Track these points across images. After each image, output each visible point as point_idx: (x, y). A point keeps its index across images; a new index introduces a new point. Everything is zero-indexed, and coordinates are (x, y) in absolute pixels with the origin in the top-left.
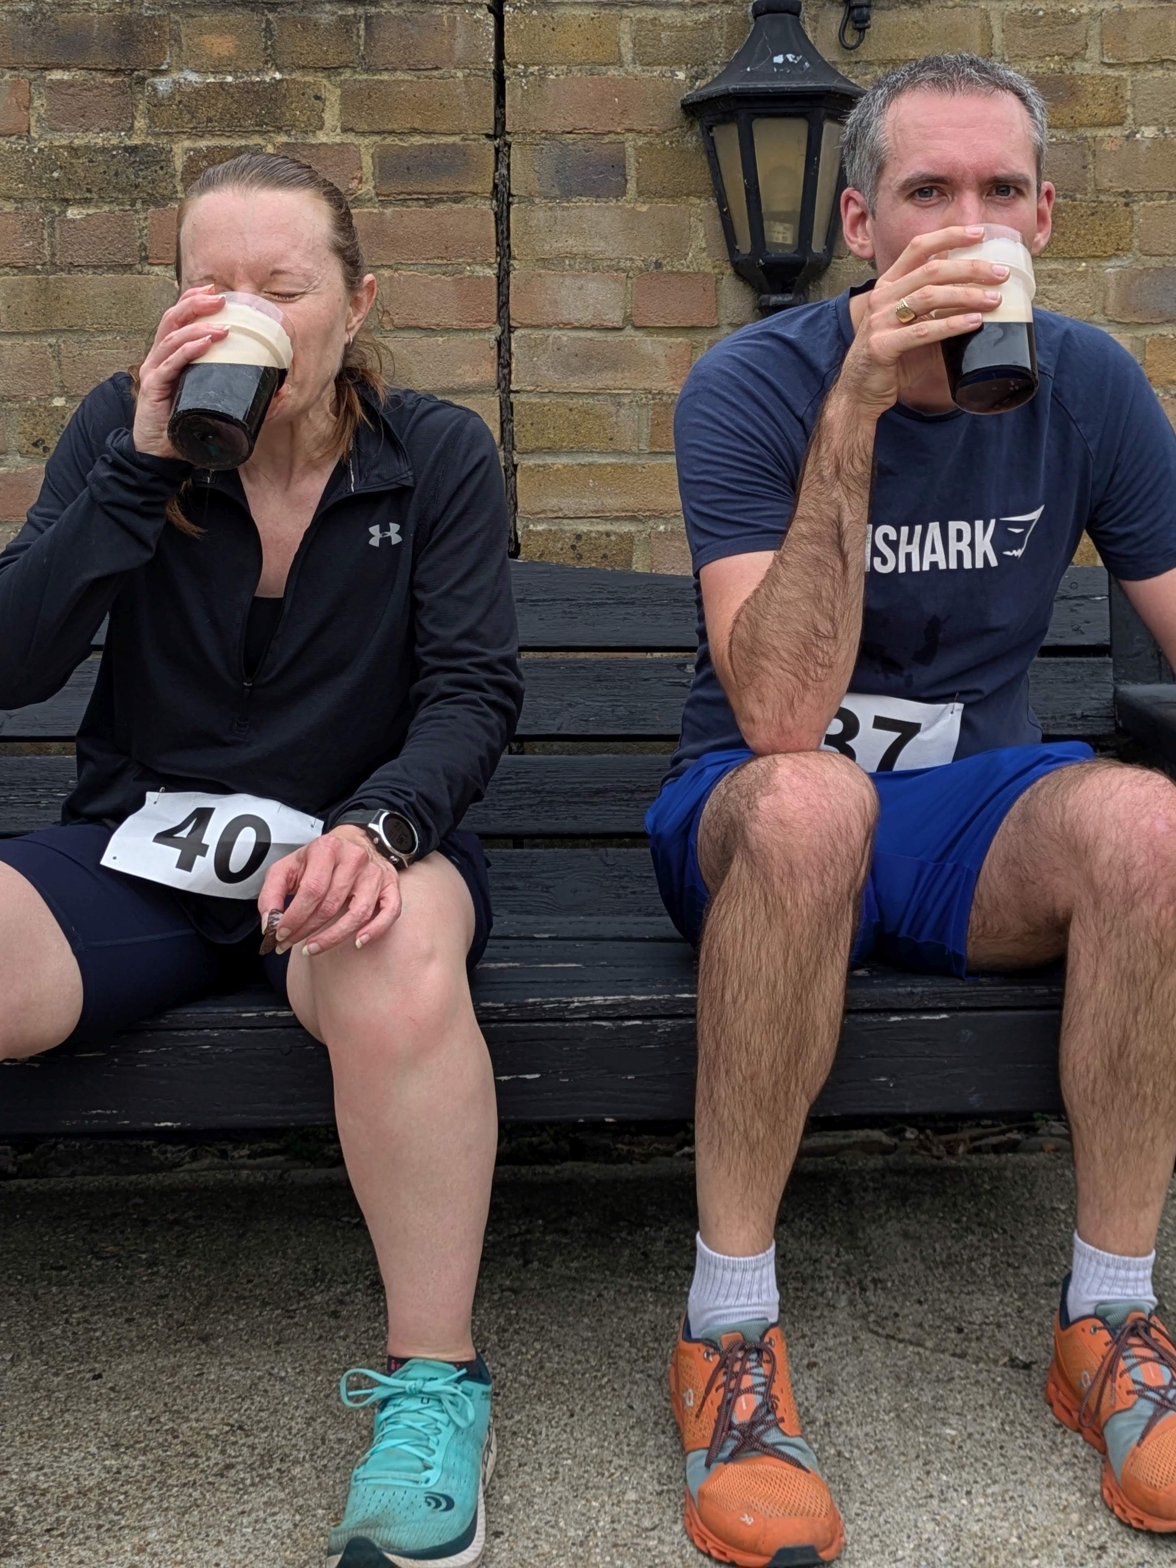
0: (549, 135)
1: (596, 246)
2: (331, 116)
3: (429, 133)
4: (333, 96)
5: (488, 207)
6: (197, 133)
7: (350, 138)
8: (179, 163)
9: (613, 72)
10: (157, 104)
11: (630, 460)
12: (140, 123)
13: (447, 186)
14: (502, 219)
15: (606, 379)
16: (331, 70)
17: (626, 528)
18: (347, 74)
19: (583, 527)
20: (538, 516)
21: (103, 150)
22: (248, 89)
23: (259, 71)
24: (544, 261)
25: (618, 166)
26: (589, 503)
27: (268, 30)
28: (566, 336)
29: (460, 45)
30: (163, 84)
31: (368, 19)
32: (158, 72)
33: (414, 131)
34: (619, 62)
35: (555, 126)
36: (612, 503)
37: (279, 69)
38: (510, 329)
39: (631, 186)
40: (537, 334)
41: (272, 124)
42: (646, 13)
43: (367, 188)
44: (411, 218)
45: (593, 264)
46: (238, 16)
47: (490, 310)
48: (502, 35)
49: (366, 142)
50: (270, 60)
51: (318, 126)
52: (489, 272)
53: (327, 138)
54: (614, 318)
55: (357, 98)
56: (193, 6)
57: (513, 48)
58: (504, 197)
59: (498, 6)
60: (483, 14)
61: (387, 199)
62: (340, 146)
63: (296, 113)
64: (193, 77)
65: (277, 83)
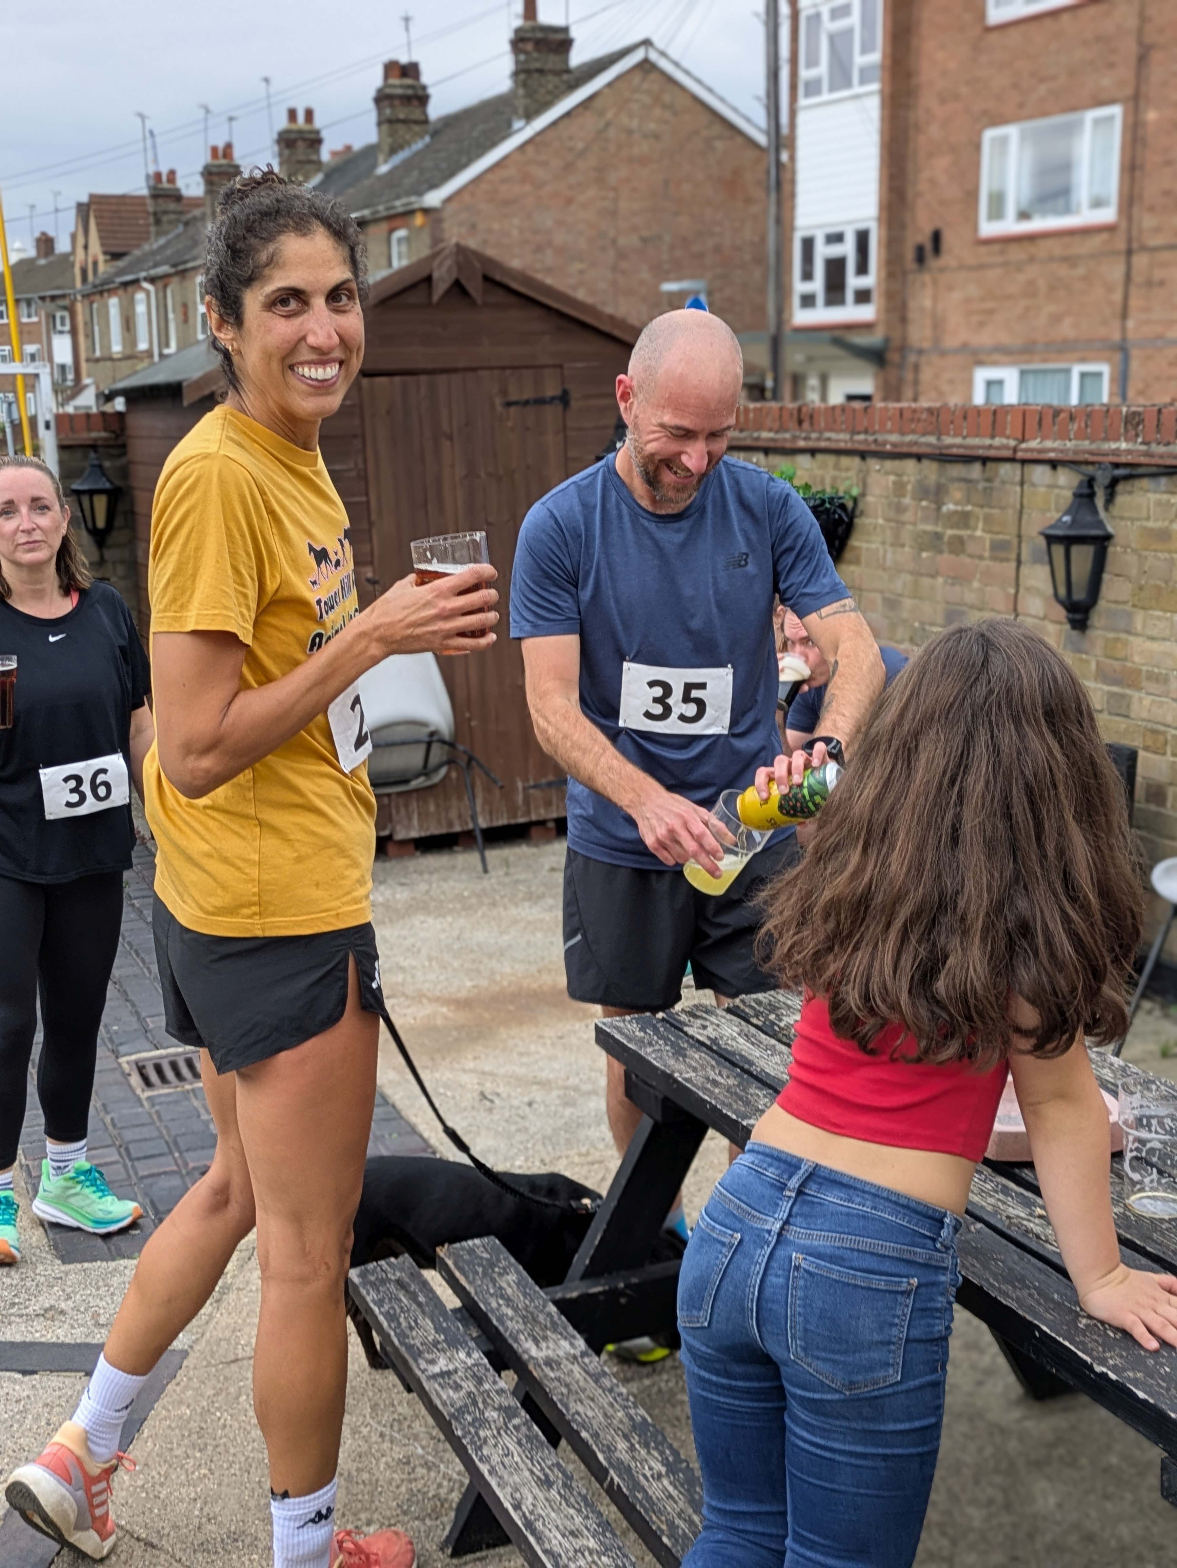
0: (1028, 538)
2: (980, 525)
3: (1002, 534)
4: (982, 517)
5: (1015, 565)
7: (984, 535)
8: (946, 539)
10: (943, 516)
12: (940, 523)
13: (1006, 555)
14: (1018, 569)
16: (982, 507)
18: (985, 509)
22: (963, 512)
23: (966, 506)
24: (1026, 589)
27: (968, 491)
29: (1012, 500)
30: (945, 508)
31: (991, 488)
32: (944, 504)
33: (999, 533)
35: (1033, 534)
37: (971, 505)
39: (1039, 562)
41: (966, 526)
42: (1057, 491)
43: (987, 554)
44: (997, 567)
45: (1038, 592)
46: (963, 485)
47: (1011, 606)
48: (1022, 497)
49: (988, 537)
50: (968, 502)
51: (975, 528)
52: (1012, 591)
53: (979, 533)
54: (1041, 614)
55: (988, 519)
56: (953, 480)
57: (1025, 502)
58: (1019, 562)
59: (1022, 483)
60: (1018, 489)
61: (993, 558)
62: (980, 538)
63: (972, 522)
64: (952, 507)
65: (969, 511)
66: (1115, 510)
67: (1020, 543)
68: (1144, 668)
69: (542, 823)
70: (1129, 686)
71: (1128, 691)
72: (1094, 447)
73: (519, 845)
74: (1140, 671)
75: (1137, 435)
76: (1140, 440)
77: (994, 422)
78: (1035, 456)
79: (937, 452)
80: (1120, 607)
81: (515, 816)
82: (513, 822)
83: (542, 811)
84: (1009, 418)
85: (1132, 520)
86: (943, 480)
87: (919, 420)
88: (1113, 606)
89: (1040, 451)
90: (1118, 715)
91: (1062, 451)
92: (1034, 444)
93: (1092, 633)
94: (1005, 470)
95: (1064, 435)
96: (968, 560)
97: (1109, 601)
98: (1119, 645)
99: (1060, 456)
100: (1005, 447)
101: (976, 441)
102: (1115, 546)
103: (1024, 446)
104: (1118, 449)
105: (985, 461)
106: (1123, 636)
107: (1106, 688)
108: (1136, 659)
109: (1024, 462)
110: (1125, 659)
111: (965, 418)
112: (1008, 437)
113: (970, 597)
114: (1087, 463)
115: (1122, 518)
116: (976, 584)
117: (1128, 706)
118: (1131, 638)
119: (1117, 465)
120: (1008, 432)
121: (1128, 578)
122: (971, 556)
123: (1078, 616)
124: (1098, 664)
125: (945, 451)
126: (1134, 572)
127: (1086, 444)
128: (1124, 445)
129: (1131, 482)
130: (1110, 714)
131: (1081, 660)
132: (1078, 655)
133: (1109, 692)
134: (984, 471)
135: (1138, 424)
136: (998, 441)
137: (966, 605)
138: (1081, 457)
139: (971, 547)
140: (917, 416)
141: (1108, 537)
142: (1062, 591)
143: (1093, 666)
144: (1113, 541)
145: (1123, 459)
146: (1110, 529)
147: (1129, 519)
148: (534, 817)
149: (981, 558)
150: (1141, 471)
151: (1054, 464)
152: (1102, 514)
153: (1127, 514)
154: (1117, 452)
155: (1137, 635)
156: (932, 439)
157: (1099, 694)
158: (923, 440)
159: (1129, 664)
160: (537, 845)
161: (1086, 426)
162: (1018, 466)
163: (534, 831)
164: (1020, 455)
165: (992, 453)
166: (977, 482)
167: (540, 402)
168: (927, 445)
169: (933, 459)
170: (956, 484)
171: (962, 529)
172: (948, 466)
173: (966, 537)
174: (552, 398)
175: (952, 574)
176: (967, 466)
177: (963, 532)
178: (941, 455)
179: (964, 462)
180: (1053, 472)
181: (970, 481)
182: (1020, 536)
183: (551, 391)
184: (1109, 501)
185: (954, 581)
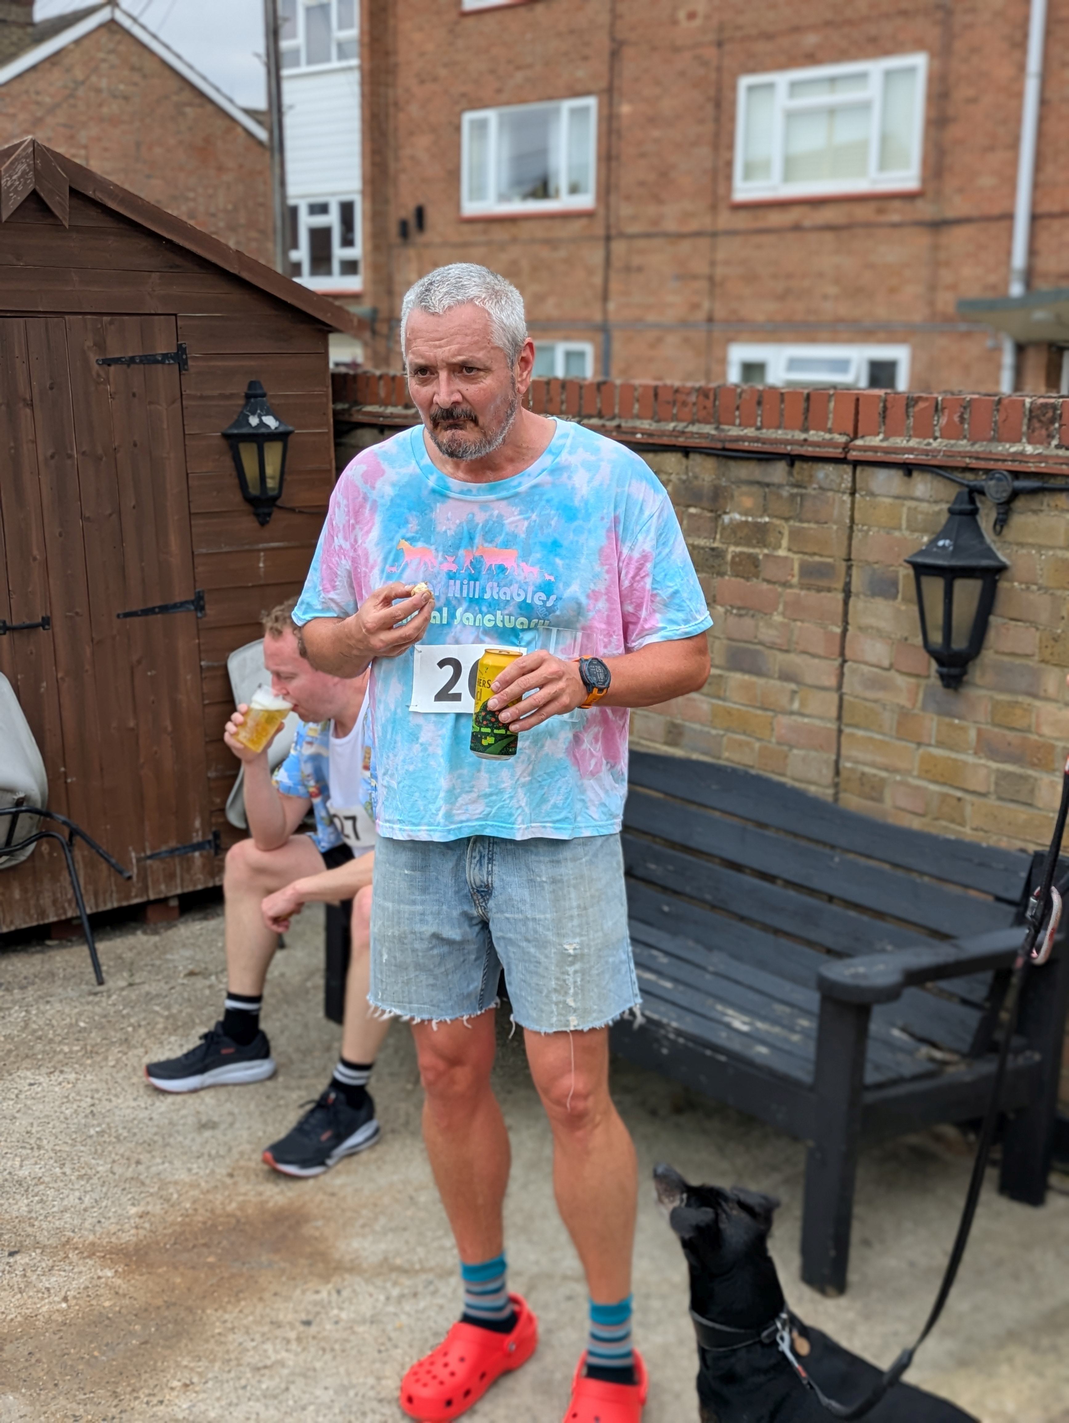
0: (868, 563)
1: (882, 624)
2: (785, 542)
3: (821, 556)
4: (786, 532)
5: (840, 596)
6: (737, 544)
7: (791, 555)
8: (729, 557)
9: (897, 534)
10: (724, 528)
11: (887, 739)
12: (718, 536)
13: (826, 583)
14: (846, 603)
15: (880, 695)
16: (787, 519)
17: (884, 774)
18: (791, 523)
19: (867, 770)
20: (849, 759)
21: (703, 548)
22: (756, 524)
23: (761, 516)
24: (860, 628)
25: (895, 583)
26: (869, 757)
27: (765, 498)
28: (866, 669)
29: (836, 512)
30: (726, 518)
31: (802, 496)
32: (725, 513)
33: (815, 554)
34: (899, 528)
35: (871, 559)
36: (879, 759)
37: (769, 516)
38: (845, 661)
39: (900, 596)
40: (855, 666)
41: (763, 543)
42: (913, 504)
43: (795, 580)
44: (810, 597)
45: (880, 634)
46: (755, 489)
47: (837, 649)
48: (852, 509)
49: (796, 557)
50: (765, 511)
51: (779, 546)
52: (838, 630)
53: (782, 553)
54: (886, 663)
55: (794, 535)
56: (740, 482)
57: (857, 516)
58: (847, 593)
59: (853, 494)
60: (846, 498)
61: (802, 587)
62: (786, 558)
63: (771, 539)
64: (737, 517)
65: (766, 523)
66: (1011, 533)
67: (849, 568)
68: (1060, 744)
69: (162, 902)
70: (1033, 765)
71: (1030, 772)
72: (978, 448)
73: (133, 933)
74: (1053, 747)
75: (1050, 436)
76: (1055, 442)
77: (807, 410)
78: (880, 456)
79: (719, 445)
80: (1018, 661)
81: (128, 897)
82: (125, 904)
83: (163, 887)
84: (832, 405)
85: (1040, 547)
86: (723, 482)
87: (684, 404)
88: (1006, 659)
89: (887, 451)
90: (1013, 801)
91: (926, 453)
92: (876, 441)
93: (972, 693)
94: (824, 473)
95: (925, 431)
96: (765, 586)
97: (997, 652)
98: (1018, 712)
99: (922, 459)
100: (831, 443)
101: (780, 434)
102: (1012, 581)
103: (859, 442)
104: (1022, 453)
105: (792, 459)
106: (1027, 700)
107: (994, 765)
108: (1046, 730)
109: (856, 464)
110: (1028, 730)
111: (759, 403)
112: (830, 431)
113: (767, 634)
114: (967, 469)
115: (1021, 545)
116: (777, 618)
117: (1032, 791)
118: (1038, 703)
119: (1016, 475)
120: (829, 425)
121: (1034, 624)
122: (769, 582)
123: (954, 671)
124: (979, 732)
125: (728, 445)
126: (1044, 617)
127: (963, 445)
128: (1029, 449)
129: (1040, 496)
130: (1000, 798)
131: (951, 725)
132: (947, 720)
133: (998, 771)
134: (790, 474)
135: (1052, 421)
136: (813, 435)
137: (761, 643)
138: (959, 462)
139: (769, 571)
140: (681, 397)
141: (1001, 569)
142: (937, 638)
143: (973, 734)
144: (1008, 574)
145: (1032, 468)
146: (1003, 559)
147: (1032, 546)
148: (152, 897)
149: (786, 584)
150: (1052, 483)
151: (908, 469)
152: (989, 537)
153: (1030, 540)
154: (1020, 457)
155: (1047, 699)
156: (708, 429)
157: (983, 772)
158: (693, 428)
159: (1034, 737)
160: (155, 932)
161: (962, 419)
162: (849, 469)
163: (150, 913)
164: (853, 455)
165: (809, 450)
166: (780, 486)
167: (149, 360)
168: (701, 435)
169: (708, 455)
170: (745, 488)
171: (754, 547)
172: (732, 464)
173: (761, 557)
174: (165, 356)
175: (739, 603)
176: (764, 466)
177: (756, 551)
178: (724, 449)
179: (760, 460)
180: (906, 478)
181: (768, 485)
182: (849, 560)
183: (163, 346)
184: (1001, 523)
185: (743, 612)
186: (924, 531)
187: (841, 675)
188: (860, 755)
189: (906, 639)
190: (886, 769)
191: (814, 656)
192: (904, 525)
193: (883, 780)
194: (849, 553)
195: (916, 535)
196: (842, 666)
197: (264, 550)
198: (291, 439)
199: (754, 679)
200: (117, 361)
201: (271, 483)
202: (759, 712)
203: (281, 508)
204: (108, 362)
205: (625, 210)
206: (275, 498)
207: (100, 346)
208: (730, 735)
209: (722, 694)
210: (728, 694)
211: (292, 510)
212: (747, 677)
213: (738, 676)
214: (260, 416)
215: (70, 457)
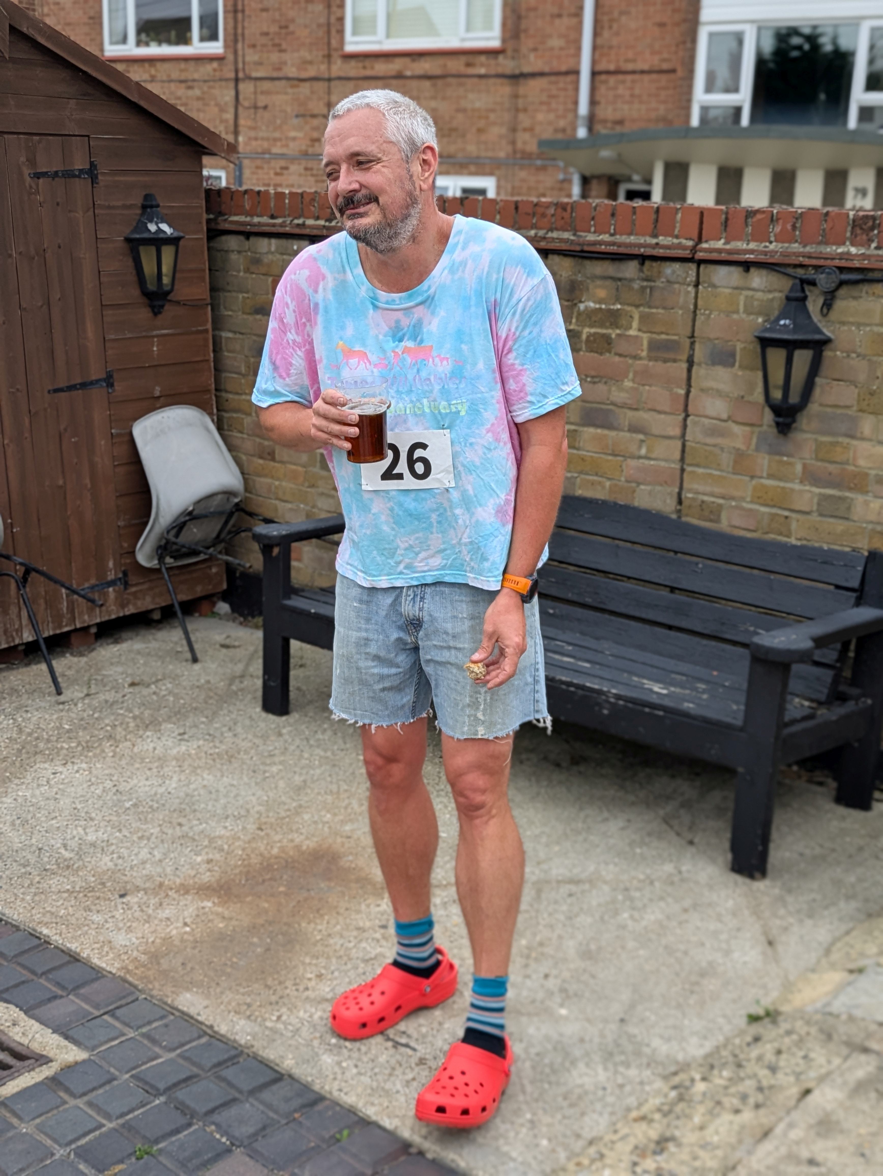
0: (709, 339)
1: (721, 386)
2: (635, 324)
3: (667, 334)
4: (636, 316)
5: (685, 366)
6: (591, 326)
7: (640, 334)
8: (584, 337)
9: (735, 316)
10: (579, 314)
11: (724, 474)
12: (574, 320)
13: (672, 356)
14: (689, 371)
15: (719, 441)
16: (637, 306)
17: (721, 501)
18: (641, 309)
19: (706, 498)
20: (690, 491)
22: (609, 311)
23: (614, 304)
24: (702, 390)
25: (733, 355)
26: (708, 489)
27: (617, 289)
28: (706, 421)
29: (681, 300)
30: (582, 306)
31: (651, 288)
32: (581, 302)
33: (662, 333)
34: (737, 312)
35: (712, 336)
36: (717, 490)
37: (621, 304)
38: (687, 416)
39: (737, 364)
40: (697, 419)
41: (615, 325)
42: (750, 293)
43: (644, 354)
44: (658, 367)
45: (719, 393)
46: (608, 283)
47: (681, 407)
48: (696, 297)
49: (645, 336)
50: (618, 300)
51: (630, 327)
52: (682, 392)
53: (632, 332)
54: (725, 416)
55: (643, 318)
56: (594, 278)
57: (700, 303)
58: (691, 363)
59: (697, 285)
60: (691, 289)
61: (650, 359)
62: (637, 337)
63: (624, 322)
64: (592, 305)
65: (618, 310)
66: (834, 315)
67: (693, 344)
68: (873, 472)
69: (85, 629)
70: (850, 489)
71: (848, 494)
72: (808, 249)
74: (867, 475)
75: (871, 241)
76: (874, 245)
77: (657, 221)
78: (724, 256)
79: (578, 248)
80: (839, 411)
81: (60, 626)
82: (58, 632)
83: (86, 617)
84: (679, 216)
85: (859, 325)
86: (579, 278)
87: (544, 215)
88: (829, 410)
89: (730, 252)
90: (832, 516)
91: (765, 253)
92: (720, 244)
93: (797, 436)
94: (671, 270)
95: (761, 236)
96: (617, 359)
97: (821, 405)
98: (839, 449)
99: (762, 258)
100: (680, 246)
101: (632, 239)
102: (835, 350)
103: (705, 245)
104: (848, 253)
105: (643, 259)
106: (846, 440)
107: (817, 490)
108: (862, 462)
109: (700, 262)
110: (847, 463)
111: (613, 215)
112: (677, 237)
113: (618, 396)
114: (801, 266)
115: (843, 323)
116: (628, 384)
117: (849, 508)
118: (854, 442)
119: (841, 269)
120: (676, 232)
121: (854, 383)
122: (620, 355)
123: (788, 420)
124: (805, 466)
125: (586, 248)
126: (862, 377)
127: (796, 247)
128: (853, 250)
129: (861, 286)
130: (821, 515)
131: (781, 462)
132: (777, 458)
133: (820, 494)
134: (641, 271)
135: (872, 229)
136: (662, 240)
137: (613, 404)
138: (793, 260)
139: (622, 347)
140: (540, 210)
141: (827, 341)
142: (777, 395)
143: (799, 468)
144: (831, 346)
145: (857, 264)
146: (828, 333)
147: (852, 324)
148: (78, 626)
149: (636, 357)
150: (870, 275)
151: (747, 266)
152: (816, 317)
153: (851, 319)
154: (846, 256)
155: (863, 439)
156: (566, 235)
157: (807, 496)
158: (555, 235)
159: (851, 468)
161: (794, 227)
162: (694, 266)
163: (74, 639)
164: (700, 255)
165: (661, 252)
166: (631, 280)
167: (69, 175)
168: (561, 240)
169: (565, 255)
170: (599, 282)
171: (607, 328)
172: (587, 263)
173: (613, 336)
174: (81, 171)
175: (593, 373)
176: (617, 264)
177: (609, 331)
178: (582, 251)
179: (613, 260)
180: (744, 274)
181: (620, 279)
182: (692, 336)
183: (80, 163)
184: (828, 305)
185: (596, 380)
186: (759, 314)
187: (685, 426)
188: (701, 488)
189: (743, 397)
190: (723, 498)
191: (660, 412)
192: (741, 308)
193: (720, 506)
194: (693, 331)
195: (752, 317)
196: (685, 420)
197: (157, 336)
198: (182, 243)
199: (606, 432)
200: (44, 174)
201: (166, 280)
202: (610, 458)
203: (170, 301)
204: (38, 176)
205: (251, 56)
206: (168, 293)
207: (32, 162)
208: (583, 476)
209: (577, 445)
210: (581, 444)
211: (178, 303)
212: (599, 431)
213: (591, 430)
214: (157, 224)
215: (10, 256)
